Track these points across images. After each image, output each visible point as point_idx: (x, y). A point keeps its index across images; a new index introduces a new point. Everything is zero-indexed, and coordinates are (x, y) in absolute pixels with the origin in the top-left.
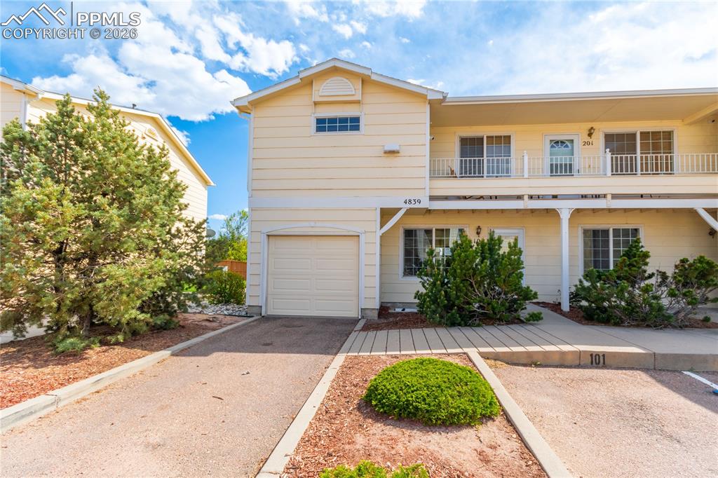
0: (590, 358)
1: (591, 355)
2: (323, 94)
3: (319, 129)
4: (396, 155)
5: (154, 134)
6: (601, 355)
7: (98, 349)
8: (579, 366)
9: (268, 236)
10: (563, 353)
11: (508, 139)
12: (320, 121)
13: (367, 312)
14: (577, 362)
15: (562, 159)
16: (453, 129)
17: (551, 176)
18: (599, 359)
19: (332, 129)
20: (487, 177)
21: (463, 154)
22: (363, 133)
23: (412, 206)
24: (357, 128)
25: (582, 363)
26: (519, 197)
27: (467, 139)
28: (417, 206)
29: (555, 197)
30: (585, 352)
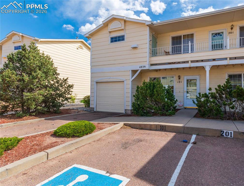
0: (160, 127)
1: (161, 126)
2: (112, 28)
3: (112, 42)
4: (137, 49)
5: (82, 47)
6: (164, 126)
7: (28, 117)
8: (156, 130)
9: (97, 82)
10: (151, 125)
11: (192, 35)
12: (112, 38)
13: (127, 111)
14: (155, 129)
15: (217, 41)
16: (169, 34)
17: (212, 50)
18: (163, 128)
19: (116, 41)
20: (183, 53)
21: (173, 44)
22: (125, 41)
23: (142, 69)
24: (123, 40)
25: (157, 129)
26: (187, 62)
27: (175, 37)
28: (144, 68)
29: (202, 61)
30: (158, 125)
